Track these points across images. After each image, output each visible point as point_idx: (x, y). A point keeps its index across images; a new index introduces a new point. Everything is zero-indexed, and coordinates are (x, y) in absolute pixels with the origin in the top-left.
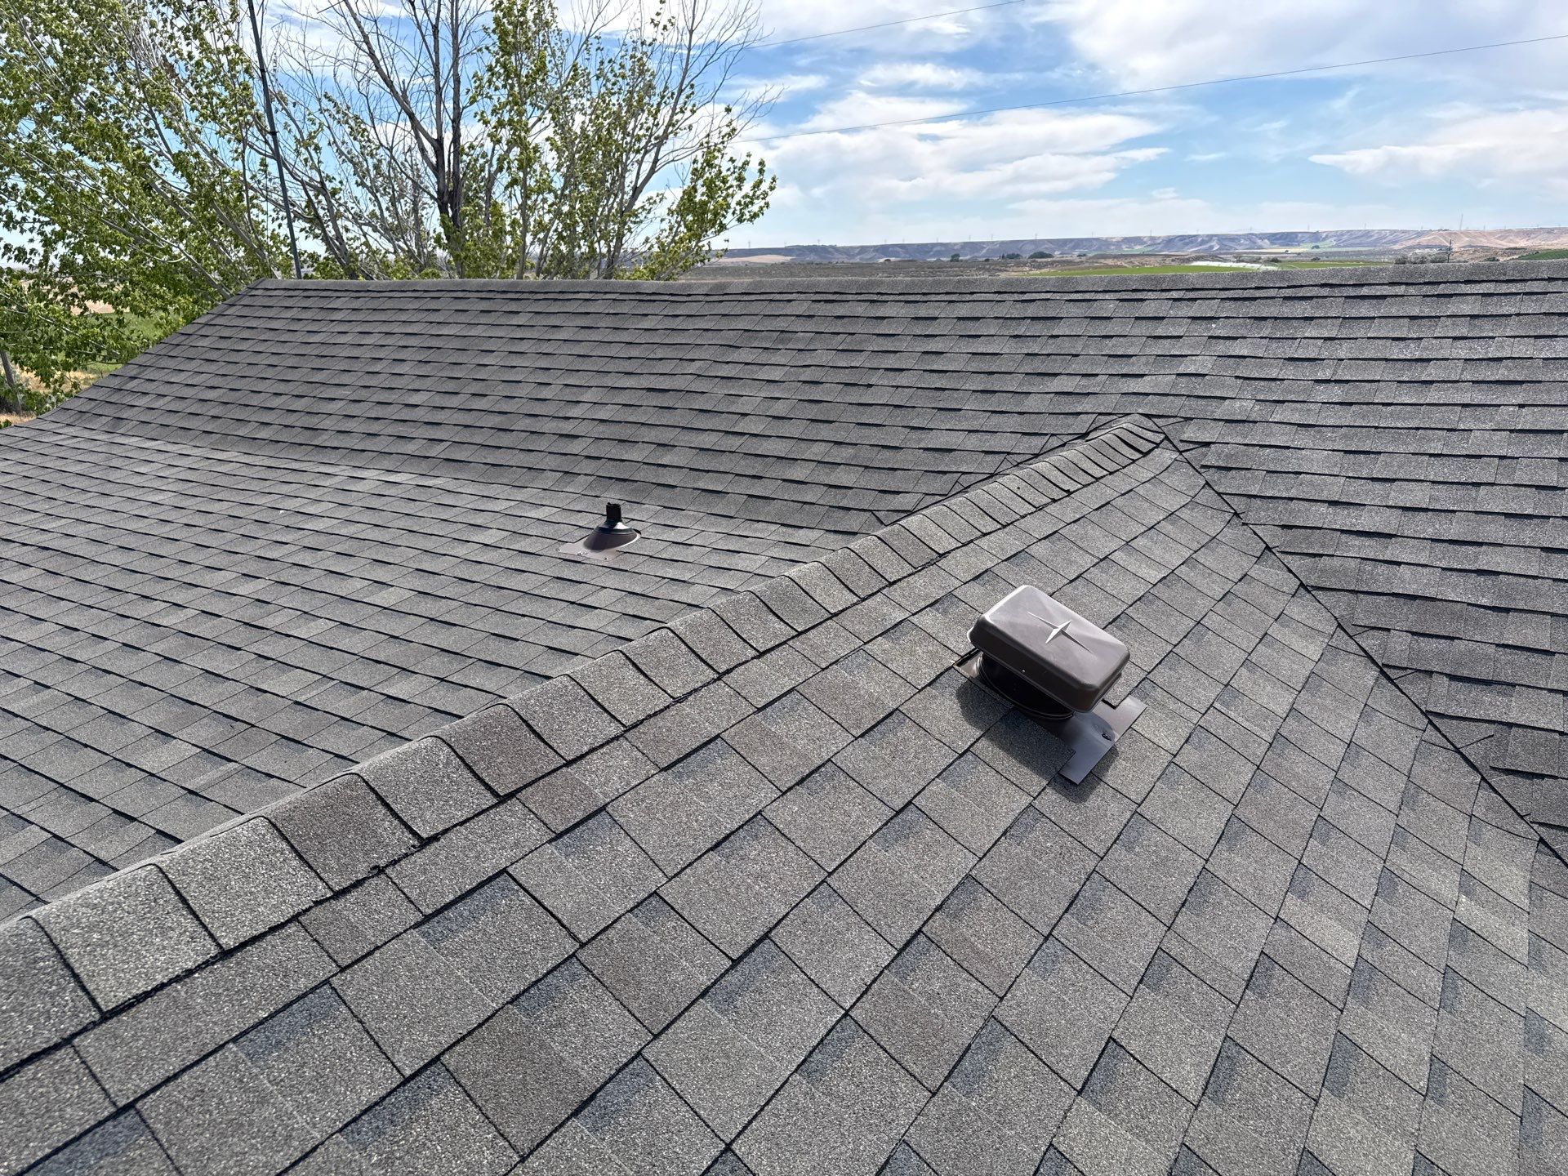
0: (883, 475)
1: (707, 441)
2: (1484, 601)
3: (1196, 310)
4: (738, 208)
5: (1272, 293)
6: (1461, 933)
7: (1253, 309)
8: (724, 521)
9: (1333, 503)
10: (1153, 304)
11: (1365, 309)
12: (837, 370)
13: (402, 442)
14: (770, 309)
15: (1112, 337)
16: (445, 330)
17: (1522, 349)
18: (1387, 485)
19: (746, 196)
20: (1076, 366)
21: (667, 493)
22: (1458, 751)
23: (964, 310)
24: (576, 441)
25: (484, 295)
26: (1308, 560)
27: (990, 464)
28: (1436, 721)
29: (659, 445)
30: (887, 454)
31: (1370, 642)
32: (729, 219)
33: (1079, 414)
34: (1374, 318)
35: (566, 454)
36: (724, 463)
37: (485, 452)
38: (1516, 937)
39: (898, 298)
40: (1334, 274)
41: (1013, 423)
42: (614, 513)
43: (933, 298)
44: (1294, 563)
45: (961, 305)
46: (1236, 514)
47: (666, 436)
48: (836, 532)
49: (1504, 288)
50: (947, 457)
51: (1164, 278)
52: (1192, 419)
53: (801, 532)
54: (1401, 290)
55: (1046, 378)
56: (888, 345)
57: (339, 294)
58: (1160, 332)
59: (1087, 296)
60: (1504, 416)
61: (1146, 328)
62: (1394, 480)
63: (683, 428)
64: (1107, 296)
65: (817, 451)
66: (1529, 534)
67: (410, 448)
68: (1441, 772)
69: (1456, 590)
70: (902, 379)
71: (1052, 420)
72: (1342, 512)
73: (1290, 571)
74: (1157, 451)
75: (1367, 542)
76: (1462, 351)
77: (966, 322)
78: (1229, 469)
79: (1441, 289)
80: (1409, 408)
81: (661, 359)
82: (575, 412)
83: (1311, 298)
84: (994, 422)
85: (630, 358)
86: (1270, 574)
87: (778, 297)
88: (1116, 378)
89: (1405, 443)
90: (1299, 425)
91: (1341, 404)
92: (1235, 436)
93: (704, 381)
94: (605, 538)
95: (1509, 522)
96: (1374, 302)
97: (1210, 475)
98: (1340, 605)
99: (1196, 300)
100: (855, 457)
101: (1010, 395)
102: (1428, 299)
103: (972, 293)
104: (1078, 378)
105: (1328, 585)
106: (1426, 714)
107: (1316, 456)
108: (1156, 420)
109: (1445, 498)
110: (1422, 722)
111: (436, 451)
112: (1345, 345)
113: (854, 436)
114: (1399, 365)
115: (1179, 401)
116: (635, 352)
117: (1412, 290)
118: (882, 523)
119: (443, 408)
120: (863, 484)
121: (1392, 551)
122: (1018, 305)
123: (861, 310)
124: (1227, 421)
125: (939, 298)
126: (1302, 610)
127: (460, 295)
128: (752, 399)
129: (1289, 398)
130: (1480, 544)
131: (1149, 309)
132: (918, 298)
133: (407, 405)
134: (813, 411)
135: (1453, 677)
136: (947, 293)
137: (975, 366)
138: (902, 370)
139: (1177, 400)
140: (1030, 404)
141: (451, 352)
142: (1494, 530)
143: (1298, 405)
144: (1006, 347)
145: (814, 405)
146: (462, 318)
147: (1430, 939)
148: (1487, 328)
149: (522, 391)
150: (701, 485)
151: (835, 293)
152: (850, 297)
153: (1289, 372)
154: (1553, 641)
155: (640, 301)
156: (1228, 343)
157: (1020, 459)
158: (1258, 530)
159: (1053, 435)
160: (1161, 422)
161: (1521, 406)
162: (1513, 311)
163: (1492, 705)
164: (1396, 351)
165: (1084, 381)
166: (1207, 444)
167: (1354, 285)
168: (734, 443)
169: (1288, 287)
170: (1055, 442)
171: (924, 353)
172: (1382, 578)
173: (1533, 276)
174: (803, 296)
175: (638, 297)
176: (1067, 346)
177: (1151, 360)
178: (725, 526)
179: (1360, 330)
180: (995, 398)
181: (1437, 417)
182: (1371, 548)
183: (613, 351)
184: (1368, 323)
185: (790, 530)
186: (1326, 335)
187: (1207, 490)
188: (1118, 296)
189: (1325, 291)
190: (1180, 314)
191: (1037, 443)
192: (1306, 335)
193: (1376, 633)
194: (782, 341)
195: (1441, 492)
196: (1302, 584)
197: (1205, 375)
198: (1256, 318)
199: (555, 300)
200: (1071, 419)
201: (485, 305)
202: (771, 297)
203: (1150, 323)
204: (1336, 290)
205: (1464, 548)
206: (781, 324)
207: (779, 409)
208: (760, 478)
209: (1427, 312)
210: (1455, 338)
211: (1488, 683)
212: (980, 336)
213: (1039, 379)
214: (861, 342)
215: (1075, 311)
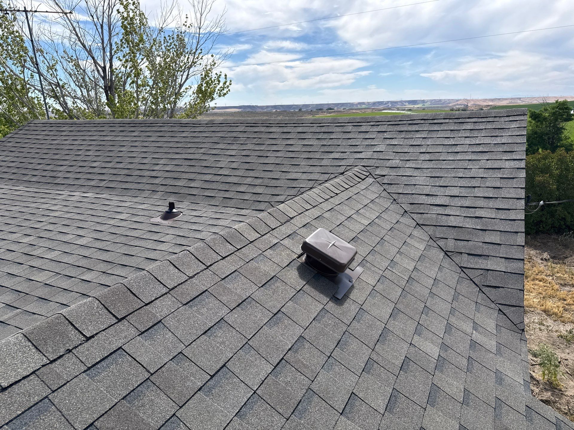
0: (273, 189)
1: (208, 177)
2: (478, 228)
3: (379, 129)
4: (219, 92)
5: (405, 122)
6: (474, 344)
7: (399, 128)
8: (214, 207)
9: (428, 195)
10: (364, 127)
11: (436, 128)
12: (255, 151)
13: (89, 181)
14: (230, 129)
15: (351, 139)
16: (106, 138)
17: (487, 140)
18: (445, 188)
19: (221, 87)
20: (339, 149)
21: (193, 197)
22: (471, 280)
23: (300, 130)
24: (157, 179)
25: (121, 125)
26: (419, 215)
27: (310, 184)
28: (464, 270)
29: (189, 179)
30: (274, 181)
31: (441, 243)
32: (215, 96)
33: (340, 166)
34: (439, 130)
35: (153, 184)
36: (214, 186)
37: (122, 184)
38: (491, 344)
39: (276, 125)
40: (425, 115)
41: (318, 169)
42: (172, 206)
43: (289, 125)
44: (415, 216)
45: (299, 128)
46: (395, 200)
47: (192, 176)
48: (256, 210)
49: (480, 120)
50: (296, 182)
51: (368, 118)
52: (379, 167)
53: (244, 210)
54: (447, 121)
55: (329, 153)
56: (273, 142)
57: (64, 125)
58: (367, 137)
59: (342, 124)
60: (483, 164)
61: (362, 136)
62: (447, 186)
63: (199, 173)
64: (349, 124)
65: (249, 181)
66: (491, 204)
67: (92, 183)
68: (467, 288)
69: (469, 224)
70: (279, 154)
71: (331, 168)
72: (430, 198)
73: (413, 219)
74: (367, 178)
75: (439, 208)
76: (468, 141)
77: (301, 134)
78: (392, 184)
79: (460, 121)
80: (451, 162)
81: (190, 148)
82: (157, 168)
83: (418, 124)
84: (311, 169)
85: (178, 147)
86: (406, 220)
87: (233, 125)
88: (353, 153)
89: (450, 174)
90: (415, 168)
91: (429, 160)
92: (393, 173)
93: (206, 155)
94: (169, 215)
95: (485, 200)
96: (439, 125)
97: (385, 187)
98: (430, 230)
99: (379, 125)
100: (262, 182)
101: (317, 159)
102: (456, 124)
103: (303, 124)
104: (340, 153)
105: (426, 224)
106: (461, 267)
107: (421, 179)
108: (366, 168)
109: (465, 192)
110: (459, 270)
111: (102, 184)
112: (430, 140)
113: (262, 175)
114: (448, 146)
115: (374, 161)
116: (179, 145)
117: (451, 121)
118: (273, 206)
119: (105, 168)
120: (266, 192)
121: (448, 211)
122: (319, 128)
123: (263, 129)
124: (391, 167)
125: (291, 125)
126: (417, 233)
127: (112, 125)
128: (224, 162)
129: (411, 159)
130: (476, 208)
131: (363, 129)
132: (283, 125)
133: (91, 167)
134: (247, 166)
135: (469, 254)
136: (294, 124)
137: (304, 149)
138: (278, 151)
139: (373, 160)
140: (324, 163)
141: (108, 146)
142: (480, 203)
143: (414, 161)
144: (315, 142)
145: (247, 164)
146: (113, 134)
147: (463, 347)
148: (476, 134)
149: (136, 160)
150: (206, 194)
151: (254, 123)
152: (259, 125)
153: (411, 150)
154: (501, 240)
155: (181, 126)
156: (391, 140)
157: (321, 182)
158: (402, 205)
159: (332, 173)
160: (368, 168)
161: (488, 160)
162: (484, 128)
163: (482, 263)
164: (446, 142)
165: (342, 154)
166: (384, 176)
167: (432, 119)
168: (218, 178)
169: (410, 120)
170: (333, 176)
171: (286, 145)
172: (444, 220)
173: (490, 116)
174: (242, 125)
175: (180, 125)
176: (336, 142)
177: (364, 146)
178: (215, 209)
179: (434, 135)
180: (311, 161)
181: (461, 164)
182: (440, 210)
183: (171, 145)
184: (437, 132)
185: (239, 210)
186: (423, 137)
187: (385, 192)
188: (353, 124)
189: (422, 122)
190: (374, 130)
191: (326, 176)
192: (417, 137)
193: (443, 240)
194: (235, 141)
195: (463, 190)
196: (417, 224)
197: (382, 152)
198: (399, 131)
199: (149, 126)
200: (338, 168)
201: (122, 129)
202: (230, 125)
203: (363, 134)
204: (426, 121)
205: (471, 209)
206: (235, 135)
207: (234, 165)
208: (228, 191)
209: (456, 128)
210: (465, 137)
211: (480, 256)
212: (305, 139)
213: (327, 154)
214: (264, 141)
215: (338, 129)
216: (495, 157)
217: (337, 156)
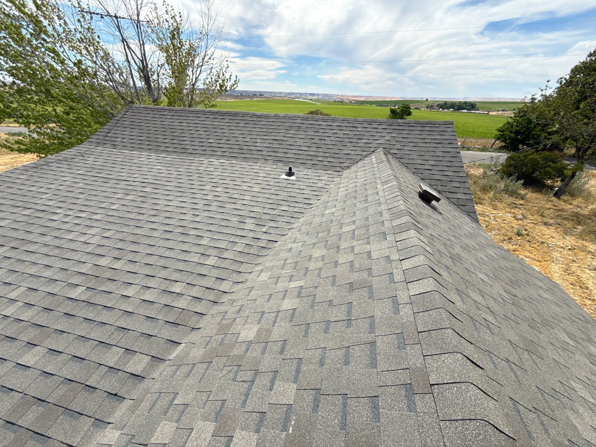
0: (339, 159)
1: (295, 152)
2: (448, 180)
3: (383, 127)
5: (395, 124)
7: (393, 127)
9: (421, 164)
11: (412, 128)
12: (316, 136)
13: (215, 152)
14: (292, 121)
15: (369, 131)
16: (206, 123)
17: (439, 137)
20: (365, 138)
21: (292, 163)
22: (453, 203)
23: (337, 124)
24: (263, 152)
26: (421, 174)
27: (359, 157)
28: (449, 199)
29: (284, 153)
30: (336, 155)
31: (435, 187)
33: (371, 147)
35: (262, 155)
37: (240, 154)
41: (359, 149)
42: (290, 169)
44: (419, 175)
46: (406, 166)
47: (285, 151)
48: (335, 171)
49: (432, 126)
50: (349, 155)
51: (375, 120)
52: (391, 149)
53: (328, 171)
54: (416, 125)
55: (361, 140)
56: (325, 131)
58: (378, 131)
59: (361, 123)
60: (441, 149)
61: (374, 130)
62: (428, 160)
63: (288, 149)
64: (365, 123)
65: (321, 154)
66: (450, 169)
67: (218, 153)
68: (452, 206)
69: (444, 178)
70: (331, 139)
71: (366, 148)
72: (423, 166)
75: (428, 171)
76: (430, 137)
77: (339, 127)
78: (402, 158)
79: (423, 125)
80: (425, 147)
81: (272, 132)
84: (355, 148)
85: (263, 132)
87: (293, 118)
88: (374, 140)
89: (427, 153)
90: (409, 150)
91: (414, 146)
92: (400, 152)
93: (286, 138)
94: (290, 174)
95: (447, 167)
97: (399, 159)
98: (428, 181)
99: (382, 125)
100: (330, 155)
101: (355, 143)
103: (337, 120)
105: (425, 178)
106: (447, 198)
107: (414, 156)
109: (437, 163)
111: (226, 154)
112: (411, 135)
113: (328, 151)
114: (421, 139)
117: (418, 125)
119: (220, 143)
120: (335, 161)
121: (432, 172)
122: (348, 124)
123: (314, 122)
124: (397, 149)
125: (330, 121)
127: (204, 113)
128: (300, 142)
129: (406, 145)
130: (444, 171)
131: (374, 126)
132: (326, 121)
133: (209, 142)
135: (449, 192)
137: (345, 136)
138: (330, 137)
139: (387, 145)
140: (360, 145)
141: (212, 129)
142: (446, 169)
143: (408, 146)
144: (350, 133)
145: (315, 144)
146: (209, 119)
148: (432, 133)
149: (240, 139)
150: (300, 162)
152: (310, 119)
153: (403, 140)
154: (460, 186)
155: (257, 117)
156: (391, 134)
157: (364, 156)
158: (411, 169)
159: (368, 151)
160: (386, 149)
161: (442, 147)
162: (435, 130)
163: (455, 196)
164: (419, 137)
165: (369, 141)
166: (396, 154)
168: (302, 152)
170: (369, 153)
171: (333, 133)
172: (433, 177)
174: (299, 118)
176: (361, 133)
177: (379, 137)
178: (310, 170)
179: (412, 132)
180: (353, 143)
182: (430, 172)
183: (258, 130)
185: (326, 171)
186: (407, 133)
187: (400, 162)
188: (367, 123)
189: (404, 124)
190: (380, 127)
191: (365, 153)
192: (404, 133)
194: (299, 129)
195: (436, 162)
196: (421, 178)
197: (390, 140)
200: (369, 148)
201: (213, 116)
202: (291, 118)
205: (442, 171)
206: (298, 125)
207: (307, 144)
208: (313, 160)
209: (422, 129)
210: (428, 135)
211: (453, 192)
212: (343, 130)
213: (359, 140)
214: (318, 130)
215: (359, 125)
216: (445, 146)
217: (366, 141)
